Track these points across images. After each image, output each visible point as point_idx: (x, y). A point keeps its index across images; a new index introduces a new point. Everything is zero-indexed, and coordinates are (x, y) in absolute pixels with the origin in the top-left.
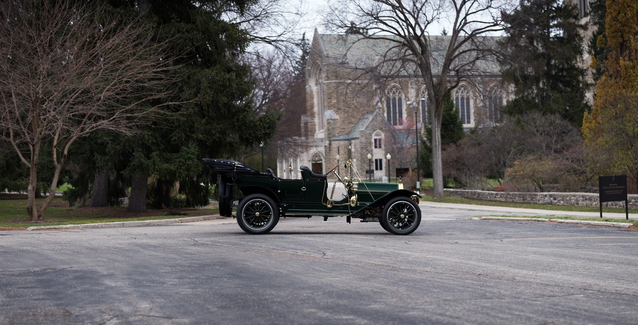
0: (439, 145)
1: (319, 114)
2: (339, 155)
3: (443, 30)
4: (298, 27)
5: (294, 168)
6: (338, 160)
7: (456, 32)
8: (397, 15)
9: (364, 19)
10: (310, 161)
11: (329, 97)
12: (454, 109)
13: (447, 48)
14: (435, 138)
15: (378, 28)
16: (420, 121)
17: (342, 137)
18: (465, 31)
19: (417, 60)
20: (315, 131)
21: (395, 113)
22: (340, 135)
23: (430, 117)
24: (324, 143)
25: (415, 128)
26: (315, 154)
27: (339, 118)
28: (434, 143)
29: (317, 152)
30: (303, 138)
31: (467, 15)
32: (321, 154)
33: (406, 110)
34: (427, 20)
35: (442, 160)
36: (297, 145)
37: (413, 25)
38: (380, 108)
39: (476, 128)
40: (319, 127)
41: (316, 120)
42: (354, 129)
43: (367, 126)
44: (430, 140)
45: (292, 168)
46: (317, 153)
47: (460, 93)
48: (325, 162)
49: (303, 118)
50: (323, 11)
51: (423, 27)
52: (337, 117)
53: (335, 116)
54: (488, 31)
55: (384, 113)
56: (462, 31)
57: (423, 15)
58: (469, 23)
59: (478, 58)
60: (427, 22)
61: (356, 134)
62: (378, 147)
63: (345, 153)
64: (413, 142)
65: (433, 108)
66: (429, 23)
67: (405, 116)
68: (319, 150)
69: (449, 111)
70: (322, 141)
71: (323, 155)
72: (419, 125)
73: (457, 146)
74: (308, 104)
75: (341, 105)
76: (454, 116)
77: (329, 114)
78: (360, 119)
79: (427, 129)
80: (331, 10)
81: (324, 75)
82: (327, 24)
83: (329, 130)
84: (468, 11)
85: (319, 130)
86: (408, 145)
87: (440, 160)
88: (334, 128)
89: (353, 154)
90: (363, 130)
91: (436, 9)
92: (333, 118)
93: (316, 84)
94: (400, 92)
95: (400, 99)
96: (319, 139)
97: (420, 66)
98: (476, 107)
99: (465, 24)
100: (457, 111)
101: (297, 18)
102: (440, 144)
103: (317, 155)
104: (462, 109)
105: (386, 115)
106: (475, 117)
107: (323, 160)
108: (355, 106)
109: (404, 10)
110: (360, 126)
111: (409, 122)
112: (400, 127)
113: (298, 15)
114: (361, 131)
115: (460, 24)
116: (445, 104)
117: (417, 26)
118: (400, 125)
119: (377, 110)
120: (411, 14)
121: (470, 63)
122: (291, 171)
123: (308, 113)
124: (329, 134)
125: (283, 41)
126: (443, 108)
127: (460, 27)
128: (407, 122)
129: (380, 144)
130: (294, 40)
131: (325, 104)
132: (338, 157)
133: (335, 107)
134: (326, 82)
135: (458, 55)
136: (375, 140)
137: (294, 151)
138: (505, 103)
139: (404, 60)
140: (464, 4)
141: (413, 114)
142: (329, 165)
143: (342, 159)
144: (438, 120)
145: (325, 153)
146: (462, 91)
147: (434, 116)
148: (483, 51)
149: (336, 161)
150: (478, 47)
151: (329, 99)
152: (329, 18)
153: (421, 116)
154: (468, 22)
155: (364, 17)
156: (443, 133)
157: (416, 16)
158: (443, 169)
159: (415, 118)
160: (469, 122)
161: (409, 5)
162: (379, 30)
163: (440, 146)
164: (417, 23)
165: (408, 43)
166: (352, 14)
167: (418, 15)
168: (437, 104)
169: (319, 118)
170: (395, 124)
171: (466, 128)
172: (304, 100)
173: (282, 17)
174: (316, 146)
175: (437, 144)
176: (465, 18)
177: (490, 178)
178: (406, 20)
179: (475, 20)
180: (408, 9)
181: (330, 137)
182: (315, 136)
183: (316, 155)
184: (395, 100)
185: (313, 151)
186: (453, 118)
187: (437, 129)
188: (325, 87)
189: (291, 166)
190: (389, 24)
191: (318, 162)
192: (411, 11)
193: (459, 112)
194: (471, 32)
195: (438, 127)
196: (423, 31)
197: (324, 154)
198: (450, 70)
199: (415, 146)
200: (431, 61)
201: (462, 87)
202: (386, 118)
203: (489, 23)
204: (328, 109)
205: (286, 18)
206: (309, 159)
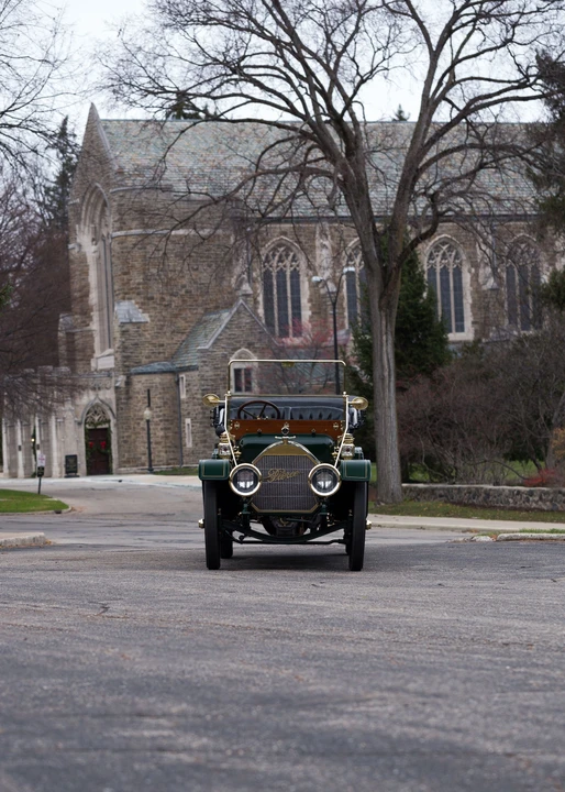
0: (389, 375)
1: (100, 310)
2: (151, 409)
3: (396, 111)
4: (46, 91)
5: (41, 441)
6: (148, 421)
7: (429, 105)
8: (287, 65)
9: (207, 73)
10: (80, 424)
11: (126, 270)
12: (425, 295)
13: (408, 144)
14: (381, 360)
15: (242, 95)
16: (343, 326)
17: (156, 366)
18: (450, 102)
19: (337, 171)
20: (94, 352)
21: (282, 308)
22: (153, 362)
23: (368, 312)
24: (113, 379)
25: (332, 343)
26: (93, 407)
27: (148, 320)
28: (377, 374)
29: (97, 401)
30: (64, 369)
31: (456, 62)
32: (106, 408)
33: (310, 300)
34: (358, 74)
35: (398, 414)
36: (46, 382)
37: (326, 88)
38: (247, 295)
39: (477, 341)
40: (102, 342)
41: (95, 326)
42: (187, 347)
43: (217, 339)
44: (369, 369)
45: (38, 442)
46: (97, 405)
47: (439, 259)
48: (116, 425)
49: (64, 320)
50: (107, 55)
51: (349, 92)
52: (145, 317)
53: (140, 316)
54: (507, 99)
55: (256, 308)
56: (443, 102)
57: (350, 63)
58: (459, 82)
59: (482, 166)
60: (358, 79)
61: (191, 359)
62: (243, 388)
63: (165, 403)
64: (327, 375)
65: (376, 286)
66: (363, 81)
67: (306, 313)
68: (101, 397)
69: (414, 297)
70: (109, 376)
71: (111, 410)
72: (341, 333)
73: (434, 381)
74: (76, 285)
75: (156, 289)
76: (424, 309)
77: (126, 310)
78: (199, 322)
79: (359, 342)
80: (126, 51)
81: (111, 218)
82: (120, 85)
83: (124, 348)
84: (459, 52)
85: (103, 350)
86: (314, 382)
87: (392, 413)
88: (136, 344)
89: (184, 406)
90: (207, 347)
91: (380, 46)
92: (134, 321)
93: (93, 240)
94: (294, 256)
95: (295, 275)
96: (101, 370)
97: (343, 184)
98: (477, 290)
99: (451, 84)
100: (432, 298)
101: (45, 70)
102: (392, 373)
103: (98, 410)
104: (442, 295)
105: (261, 311)
106: (474, 315)
107: (113, 422)
108: (187, 292)
109: (304, 53)
110: (200, 339)
111: (316, 329)
112: (297, 341)
113: (47, 64)
114: (201, 351)
115: (440, 83)
116: (403, 282)
117: (335, 89)
118: (295, 335)
119: (241, 301)
120: (319, 60)
121: (466, 176)
122: (34, 447)
123: (76, 307)
124: (127, 358)
125: (11, 126)
126: (398, 289)
127: (439, 92)
128: (312, 329)
129: (248, 382)
130: (38, 124)
131: (116, 287)
132: (147, 413)
133: (138, 294)
134: (119, 233)
135: (435, 159)
136: (237, 372)
137: (42, 397)
138: (545, 279)
139: (303, 171)
140: (449, 36)
141: (325, 310)
142: (126, 434)
143: (157, 419)
144: (388, 316)
145: (117, 405)
146: (444, 254)
147: (377, 305)
148: (496, 148)
149: (143, 424)
150: (482, 140)
151: (125, 274)
152: (122, 72)
153: (346, 314)
154: (457, 79)
155: (207, 69)
156: (399, 351)
157: (332, 66)
158: (401, 437)
159: (331, 320)
160: (460, 328)
161: (315, 37)
162: (244, 100)
163: (393, 378)
164: (335, 82)
165: (315, 132)
166: (179, 62)
167: (337, 64)
168: (384, 278)
169: (101, 321)
170: (285, 333)
171: (454, 343)
172: (66, 277)
173: (8, 69)
174: (94, 389)
175: (386, 374)
176: (451, 70)
177: (513, 458)
178: (310, 73)
179: (476, 75)
180: (314, 49)
181: (128, 365)
182: (93, 364)
183: (94, 409)
184: (285, 276)
185: (87, 399)
186: (423, 316)
187: (384, 338)
188: (116, 247)
189: (34, 437)
190: (267, 84)
191: (99, 427)
192: (321, 54)
193: (436, 301)
194: (464, 105)
195: (386, 333)
196: (348, 102)
197: (114, 407)
198: (417, 195)
199: (331, 386)
200: (371, 174)
201: (444, 244)
202: (264, 321)
203: (509, 82)
204: (124, 299)
205: (18, 71)
206: (79, 420)
